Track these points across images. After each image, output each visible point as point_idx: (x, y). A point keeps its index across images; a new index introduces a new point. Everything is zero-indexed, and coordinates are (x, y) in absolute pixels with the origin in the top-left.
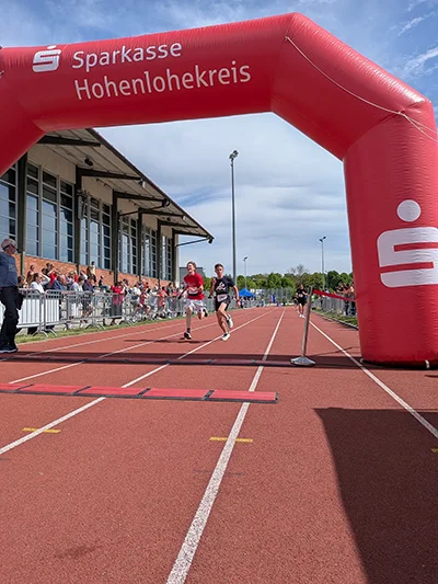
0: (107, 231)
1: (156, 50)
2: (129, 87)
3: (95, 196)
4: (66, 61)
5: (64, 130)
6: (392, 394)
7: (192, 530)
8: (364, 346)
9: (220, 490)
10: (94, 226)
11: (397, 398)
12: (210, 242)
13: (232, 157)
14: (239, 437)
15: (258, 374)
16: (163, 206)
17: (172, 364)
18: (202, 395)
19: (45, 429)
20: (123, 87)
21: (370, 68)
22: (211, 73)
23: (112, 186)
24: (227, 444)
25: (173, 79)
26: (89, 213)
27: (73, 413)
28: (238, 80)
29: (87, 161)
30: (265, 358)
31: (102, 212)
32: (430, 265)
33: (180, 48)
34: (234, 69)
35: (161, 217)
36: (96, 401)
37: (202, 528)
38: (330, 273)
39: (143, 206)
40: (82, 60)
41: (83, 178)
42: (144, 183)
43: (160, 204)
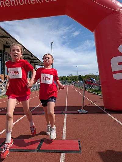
26: (8, 59)
35: (31, 60)
38: (79, 76)
39: (25, 57)
41: (6, 48)
42: (25, 50)
43: (30, 56)
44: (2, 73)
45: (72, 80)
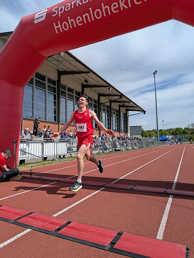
2: (81, 20)
3: (90, 96)
4: (49, 14)
12: (144, 114)
13: (154, 74)
20: (78, 21)
23: (98, 91)
25: (106, 9)
29: (86, 81)
31: (93, 103)
35: (120, 104)
39: (111, 99)
40: (57, 11)
41: (85, 88)
42: (111, 88)
43: (119, 97)
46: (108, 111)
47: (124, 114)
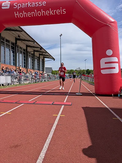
0: (24, 57)
1: (38, 4)
2: (30, 14)
3: (21, 46)
4: (12, 6)
5: (12, 27)
6: (103, 103)
7: (47, 140)
8: (96, 90)
9: (55, 129)
10: (21, 55)
11: (104, 104)
12: (54, 60)
13: (60, 36)
14: (61, 115)
15: (67, 98)
16: (41, 50)
17: (43, 95)
18: (51, 103)
19: (7, 113)
20: (29, 14)
21: (100, 11)
22: (54, 11)
23: (26, 44)
24: (58, 117)
25: (43, 12)
26: (19, 51)
27: (15, 108)
28: (62, 13)
30: (69, 93)
31: (23, 51)
32: (114, 68)
33: (45, 3)
34: (61, 10)
35: (40, 53)
36: (21, 105)
37: (50, 139)
38: (87, 70)
39: (35, 50)
40: (17, 6)
41: (17, 41)
42: (35, 43)
43: (40, 49)
44: (14, 65)
45: (79, 74)
46: (32, 57)
47: (42, 60)
